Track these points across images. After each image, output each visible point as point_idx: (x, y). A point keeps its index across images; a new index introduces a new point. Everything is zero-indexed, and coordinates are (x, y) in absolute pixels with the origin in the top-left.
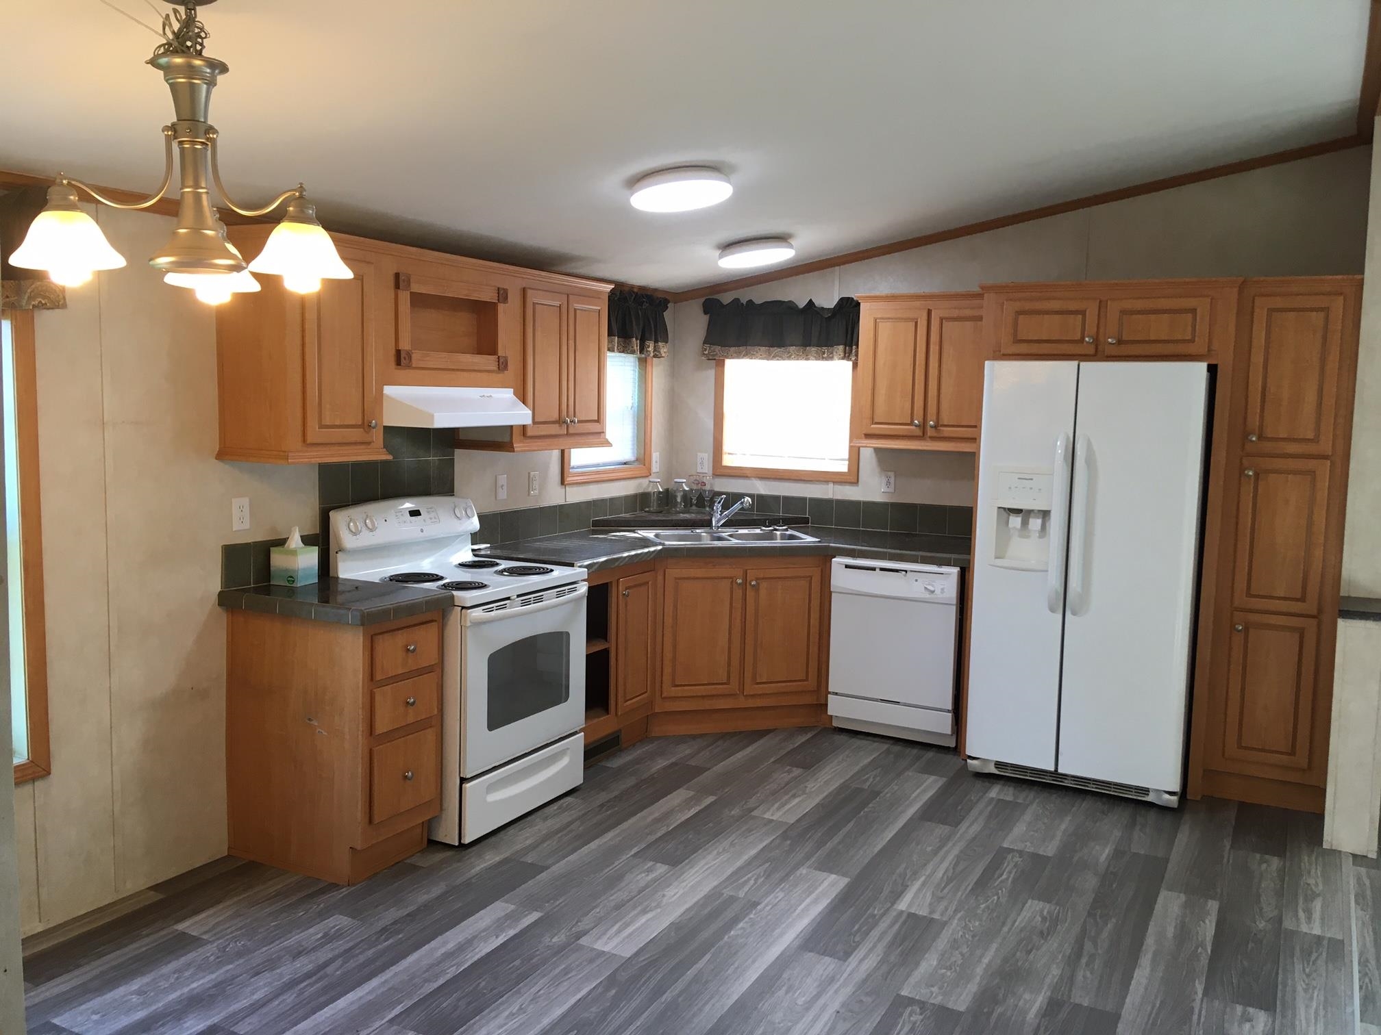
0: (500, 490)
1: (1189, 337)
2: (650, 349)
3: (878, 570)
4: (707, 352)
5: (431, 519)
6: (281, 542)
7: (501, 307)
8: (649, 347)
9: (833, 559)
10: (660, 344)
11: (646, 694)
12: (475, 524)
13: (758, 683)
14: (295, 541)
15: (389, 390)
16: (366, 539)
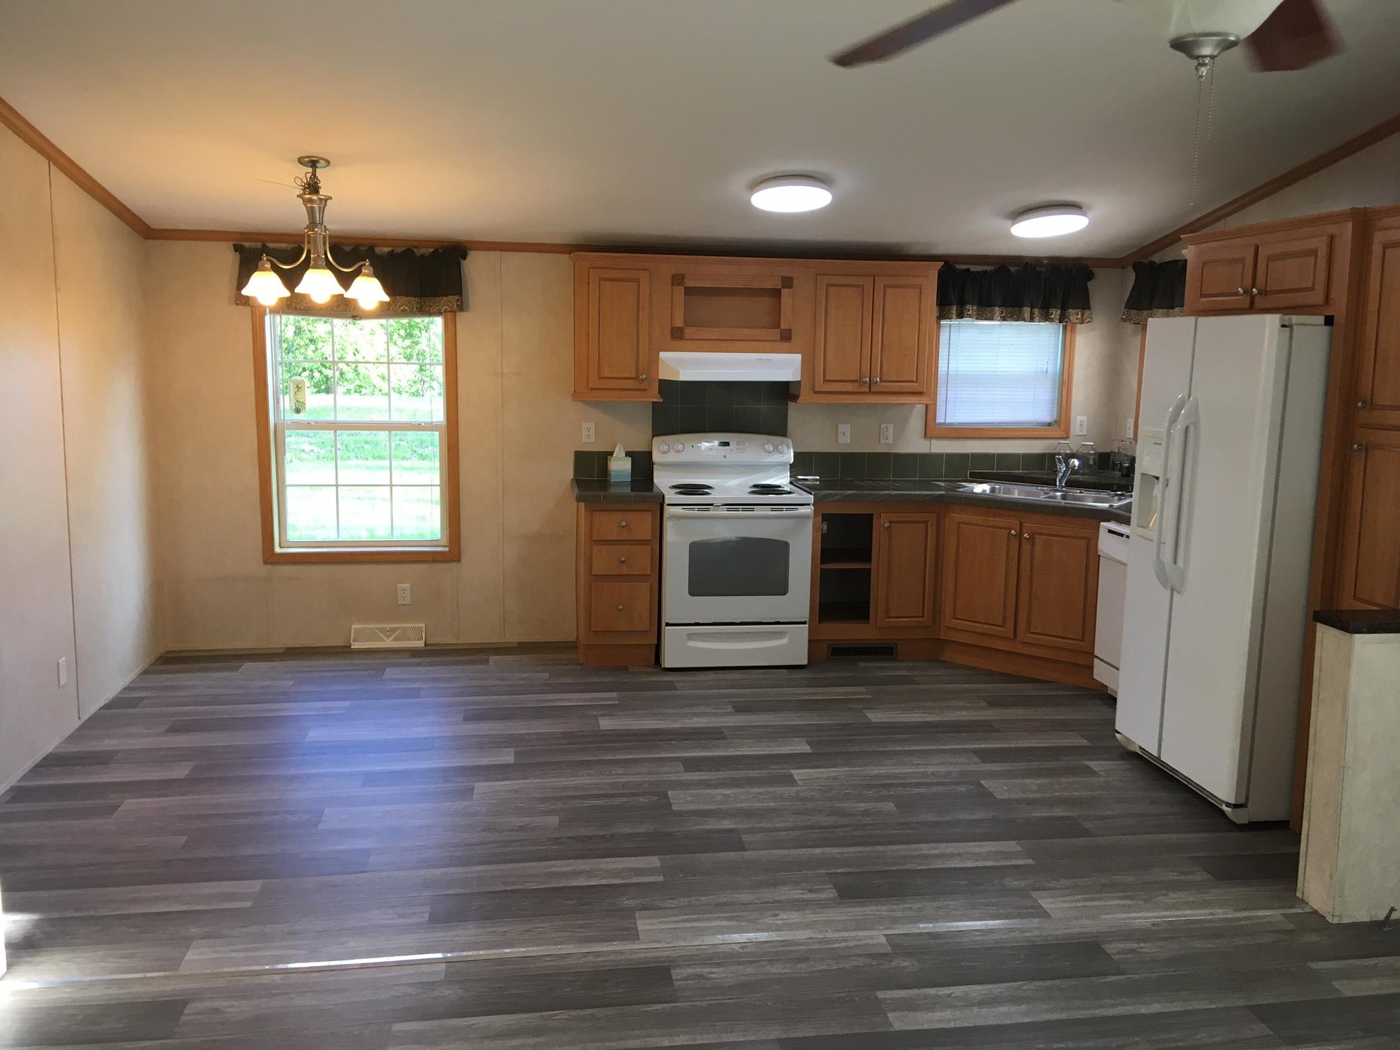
0: (840, 435)
1: (1310, 285)
2: (1053, 316)
3: (1125, 537)
4: (1124, 317)
5: (738, 449)
6: (611, 453)
7: (785, 292)
8: (1052, 314)
9: (1102, 523)
10: (1070, 310)
11: (920, 619)
12: (791, 458)
13: (1032, 633)
14: (619, 452)
15: (663, 355)
16: (672, 457)
